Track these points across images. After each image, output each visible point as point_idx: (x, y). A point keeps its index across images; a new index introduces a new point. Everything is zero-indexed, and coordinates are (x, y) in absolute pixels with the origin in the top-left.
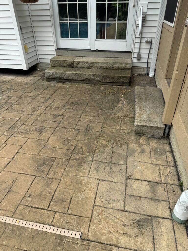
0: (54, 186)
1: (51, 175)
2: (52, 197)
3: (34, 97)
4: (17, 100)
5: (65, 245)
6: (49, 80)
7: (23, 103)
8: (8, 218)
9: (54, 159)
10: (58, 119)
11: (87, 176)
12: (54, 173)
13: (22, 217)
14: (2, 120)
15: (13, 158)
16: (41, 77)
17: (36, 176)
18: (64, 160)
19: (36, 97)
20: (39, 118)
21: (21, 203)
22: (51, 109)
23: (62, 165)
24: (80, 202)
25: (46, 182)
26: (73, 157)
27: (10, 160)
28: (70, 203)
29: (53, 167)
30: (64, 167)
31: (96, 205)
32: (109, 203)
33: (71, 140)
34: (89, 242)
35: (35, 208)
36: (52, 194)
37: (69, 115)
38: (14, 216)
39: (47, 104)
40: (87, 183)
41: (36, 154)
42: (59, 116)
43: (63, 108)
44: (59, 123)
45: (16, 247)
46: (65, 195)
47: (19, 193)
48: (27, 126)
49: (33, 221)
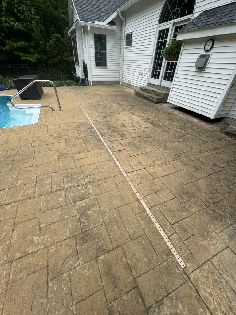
0: (185, 215)
1: (186, 206)
2: (179, 220)
3: (206, 142)
4: (192, 138)
5: (170, 259)
6: (227, 134)
7: (195, 142)
8: (147, 208)
9: (196, 196)
10: (216, 169)
11: (217, 232)
12: (190, 207)
13: (154, 214)
14: (175, 146)
15: (168, 175)
16: (220, 129)
17: (176, 198)
18: (203, 203)
19: (208, 142)
20: (201, 159)
21: (158, 206)
22: (215, 157)
23: (199, 206)
24: (199, 245)
25: (181, 207)
26: (212, 207)
27: (166, 174)
28: (190, 237)
29: (191, 201)
30: (200, 208)
31: (211, 262)
32: (226, 273)
33: (218, 193)
34: (188, 280)
35: (165, 216)
36: (181, 219)
37: (230, 172)
38: (151, 209)
39: (213, 152)
40: (214, 238)
41: (185, 183)
42: (220, 167)
43: (227, 163)
44: (216, 173)
45: (143, 227)
46: (189, 228)
47: (160, 198)
48: (189, 160)
49: (159, 223)
